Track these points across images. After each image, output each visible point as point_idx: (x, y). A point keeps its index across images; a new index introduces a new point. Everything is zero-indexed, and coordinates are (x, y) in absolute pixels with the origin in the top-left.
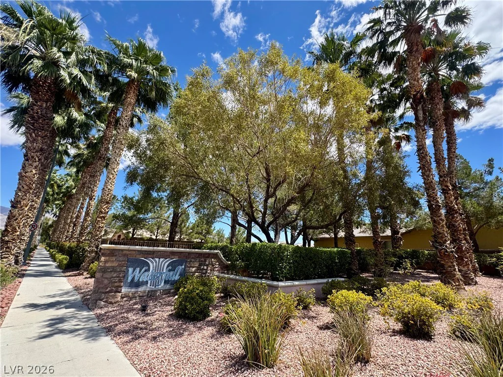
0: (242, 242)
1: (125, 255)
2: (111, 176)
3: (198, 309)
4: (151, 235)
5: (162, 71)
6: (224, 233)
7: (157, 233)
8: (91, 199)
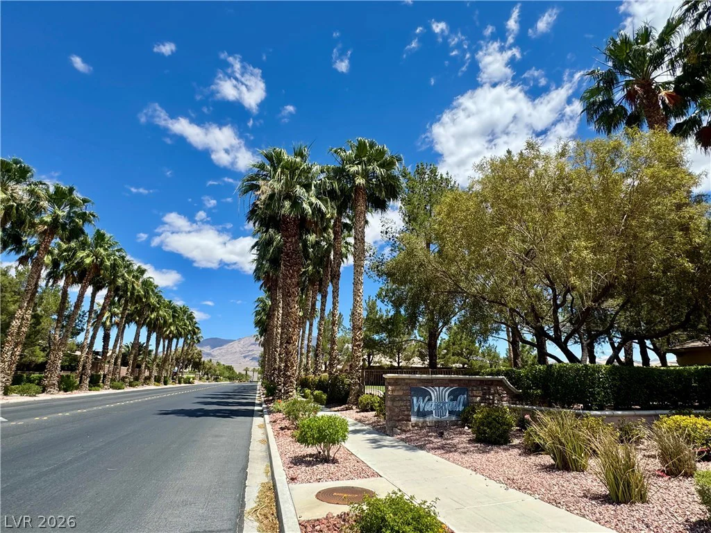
0: (533, 364)
1: (407, 384)
2: (358, 299)
3: (498, 433)
4: (391, 362)
5: (388, 165)
6: (497, 351)
7: (399, 357)
8: (334, 325)
